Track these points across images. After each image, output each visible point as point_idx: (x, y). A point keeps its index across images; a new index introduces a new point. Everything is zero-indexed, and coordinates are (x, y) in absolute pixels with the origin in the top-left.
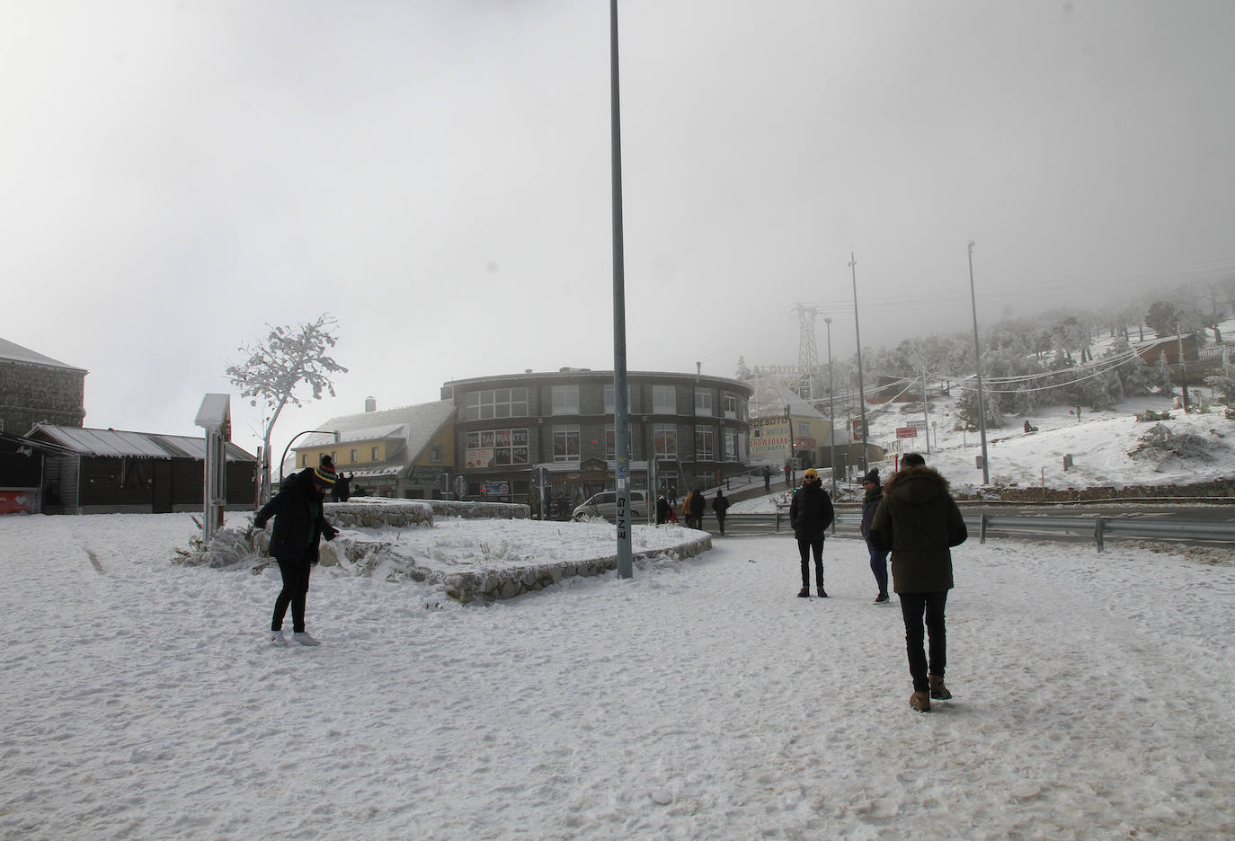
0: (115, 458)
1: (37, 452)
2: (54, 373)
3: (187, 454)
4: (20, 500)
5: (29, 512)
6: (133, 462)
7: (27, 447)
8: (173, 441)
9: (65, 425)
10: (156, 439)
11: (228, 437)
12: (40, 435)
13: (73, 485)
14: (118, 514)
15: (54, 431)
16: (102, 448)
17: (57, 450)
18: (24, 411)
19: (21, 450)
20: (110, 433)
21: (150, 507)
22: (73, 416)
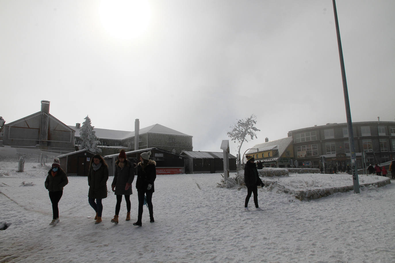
0: (201, 159)
1: (183, 158)
2: (185, 137)
3: (218, 157)
4: (180, 170)
5: (182, 173)
6: (205, 160)
7: (181, 157)
8: (214, 153)
9: (188, 151)
10: (210, 153)
11: (229, 152)
12: (184, 154)
13: (191, 166)
14: (202, 174)
15: (186, 152)
16: (198, 156)
17: (186, 157)
18: (179, 148)
19: (180, 158)
20: (199, 152)
21: (210, 172)
22: (190, 149)
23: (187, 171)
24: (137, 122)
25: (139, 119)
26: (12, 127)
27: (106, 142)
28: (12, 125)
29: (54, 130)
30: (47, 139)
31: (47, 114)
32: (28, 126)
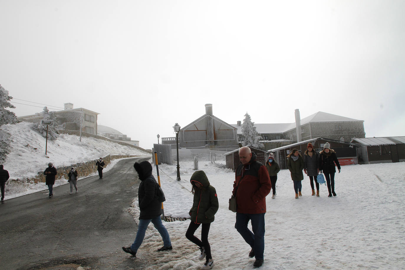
0: (377, 146)
1: (354, 146)
2: (355, 123)
3: (402, 142)
4: (352, 161)
5: (355, 164)
6: (383, 147)
7: (351, 145)
8: (395, 139)
9: (360, 138)
10: (390, 138)
12: (354, 142)
13: (366, 156)
14: (381, 163)
15: (358, 140)
16: (373, 143)
17: (360, 145)
18: (348, 135)
19: (350, 146)
20: (374, 138)
21: (391, 161)
22: (362, 135)
23: (361, 161)
24: (297, 112)
25: (298, 110)
26: (185, 131)
27: (267, 136)
28: (185, 130)
29: (219, 130)
30: (213, 139)
31: (211, 116)
32: (197, 129)
